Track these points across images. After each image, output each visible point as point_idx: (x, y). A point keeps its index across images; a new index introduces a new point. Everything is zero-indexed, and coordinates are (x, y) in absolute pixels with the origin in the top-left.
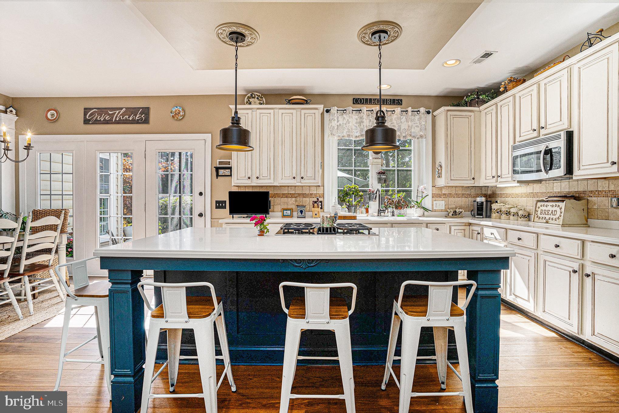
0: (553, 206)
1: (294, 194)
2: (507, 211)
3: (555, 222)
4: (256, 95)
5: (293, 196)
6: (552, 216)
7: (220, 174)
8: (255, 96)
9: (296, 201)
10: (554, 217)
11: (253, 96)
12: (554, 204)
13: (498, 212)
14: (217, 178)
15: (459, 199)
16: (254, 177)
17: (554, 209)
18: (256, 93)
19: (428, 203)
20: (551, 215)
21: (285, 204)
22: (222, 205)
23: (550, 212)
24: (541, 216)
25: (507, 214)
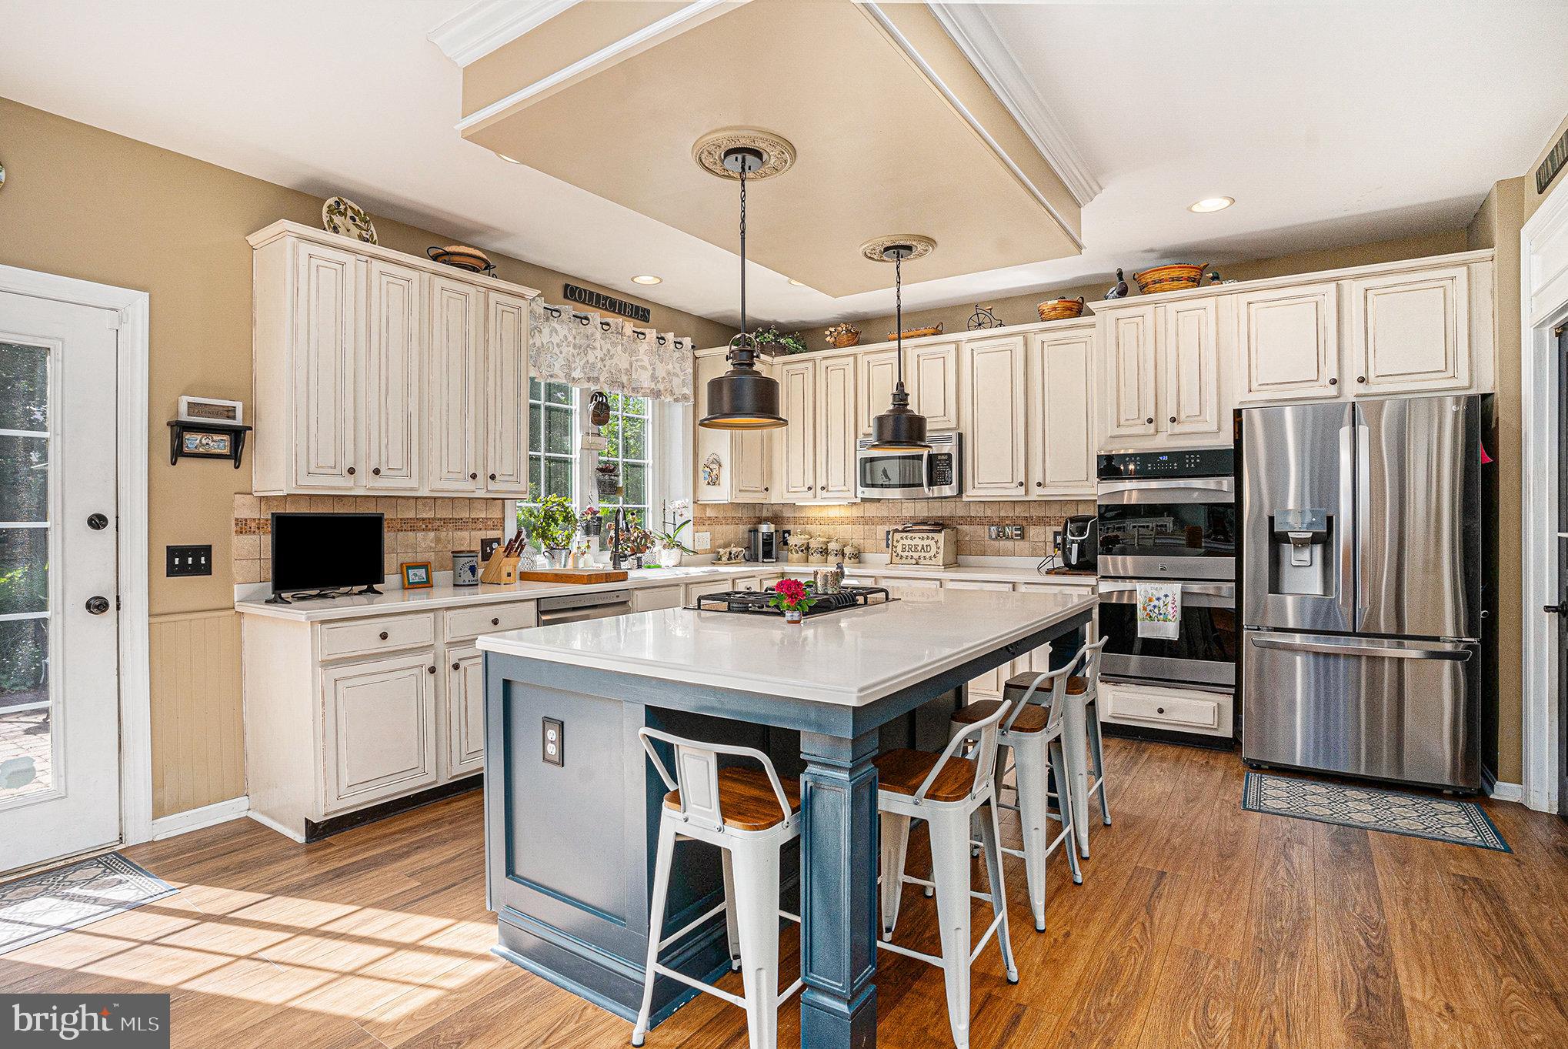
0: (923, 539)
1: (434, 519)
2: (821, 548)
3: (930, 562)
4: (350, 206)
5: (430, 526)
6: (923, 554)
7: (186, 450)
8: (346, 209)
9: (438, 540)
10: (928, 555)
11: (342, 207)
12: (925, 535)
13: (802, 551)
14: (174, 464)
15: (729, 527)
16: (363, 469)
17: (926, 542)
18: (350, 203)
19: (686, 536)
20: (921, 551)
21: (410, 550)
22: (196, 560)
23: (919, 548)
24: (904, 554)
25: (821, 552)
